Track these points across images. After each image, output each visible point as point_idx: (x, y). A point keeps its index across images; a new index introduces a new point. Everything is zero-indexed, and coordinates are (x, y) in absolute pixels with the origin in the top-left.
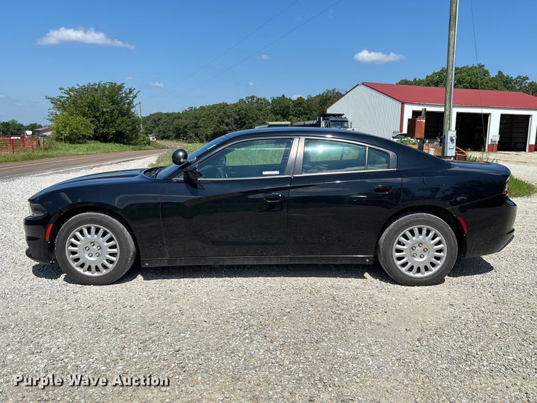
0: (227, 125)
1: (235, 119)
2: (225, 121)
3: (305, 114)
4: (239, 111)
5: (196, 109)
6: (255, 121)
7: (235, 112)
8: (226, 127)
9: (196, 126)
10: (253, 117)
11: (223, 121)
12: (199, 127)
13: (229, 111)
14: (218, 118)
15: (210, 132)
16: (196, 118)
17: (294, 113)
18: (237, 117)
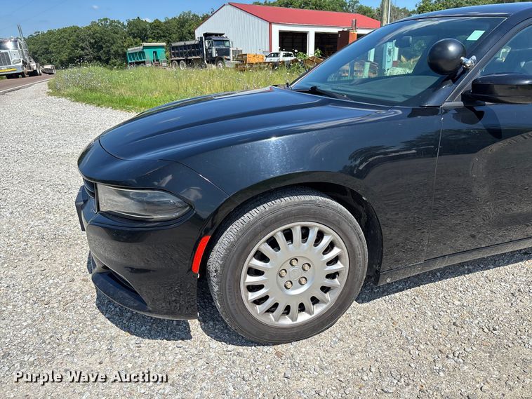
0: (83, 49)
1: (90, 43)
2: (80, 45)
3: (164, 37)
4: (94, 34)
5: (43, 34)
6: (112, 44)
7: (89, 35)
8: (81, 52)
9: (47, 51)
10: (109, 41)
11: (77, 46)
12: (51, 53)
13: (82, 35)
14: (71, 42)
15: (64, 57)
16: (46, 43)
17: (152, 36)
18: (92, 41)
